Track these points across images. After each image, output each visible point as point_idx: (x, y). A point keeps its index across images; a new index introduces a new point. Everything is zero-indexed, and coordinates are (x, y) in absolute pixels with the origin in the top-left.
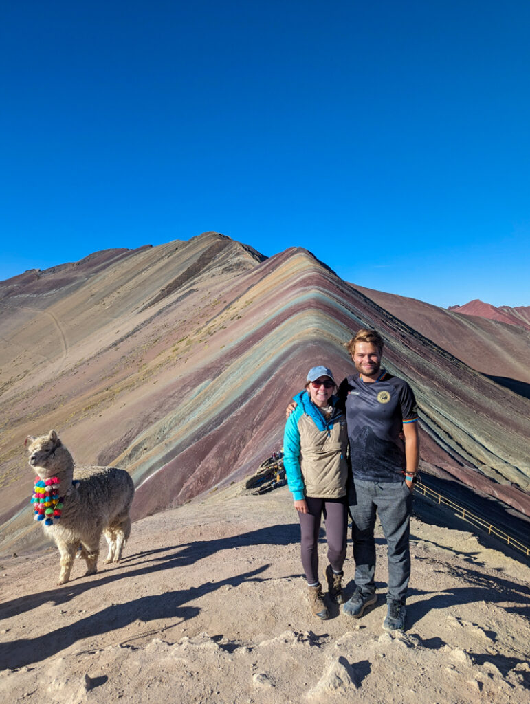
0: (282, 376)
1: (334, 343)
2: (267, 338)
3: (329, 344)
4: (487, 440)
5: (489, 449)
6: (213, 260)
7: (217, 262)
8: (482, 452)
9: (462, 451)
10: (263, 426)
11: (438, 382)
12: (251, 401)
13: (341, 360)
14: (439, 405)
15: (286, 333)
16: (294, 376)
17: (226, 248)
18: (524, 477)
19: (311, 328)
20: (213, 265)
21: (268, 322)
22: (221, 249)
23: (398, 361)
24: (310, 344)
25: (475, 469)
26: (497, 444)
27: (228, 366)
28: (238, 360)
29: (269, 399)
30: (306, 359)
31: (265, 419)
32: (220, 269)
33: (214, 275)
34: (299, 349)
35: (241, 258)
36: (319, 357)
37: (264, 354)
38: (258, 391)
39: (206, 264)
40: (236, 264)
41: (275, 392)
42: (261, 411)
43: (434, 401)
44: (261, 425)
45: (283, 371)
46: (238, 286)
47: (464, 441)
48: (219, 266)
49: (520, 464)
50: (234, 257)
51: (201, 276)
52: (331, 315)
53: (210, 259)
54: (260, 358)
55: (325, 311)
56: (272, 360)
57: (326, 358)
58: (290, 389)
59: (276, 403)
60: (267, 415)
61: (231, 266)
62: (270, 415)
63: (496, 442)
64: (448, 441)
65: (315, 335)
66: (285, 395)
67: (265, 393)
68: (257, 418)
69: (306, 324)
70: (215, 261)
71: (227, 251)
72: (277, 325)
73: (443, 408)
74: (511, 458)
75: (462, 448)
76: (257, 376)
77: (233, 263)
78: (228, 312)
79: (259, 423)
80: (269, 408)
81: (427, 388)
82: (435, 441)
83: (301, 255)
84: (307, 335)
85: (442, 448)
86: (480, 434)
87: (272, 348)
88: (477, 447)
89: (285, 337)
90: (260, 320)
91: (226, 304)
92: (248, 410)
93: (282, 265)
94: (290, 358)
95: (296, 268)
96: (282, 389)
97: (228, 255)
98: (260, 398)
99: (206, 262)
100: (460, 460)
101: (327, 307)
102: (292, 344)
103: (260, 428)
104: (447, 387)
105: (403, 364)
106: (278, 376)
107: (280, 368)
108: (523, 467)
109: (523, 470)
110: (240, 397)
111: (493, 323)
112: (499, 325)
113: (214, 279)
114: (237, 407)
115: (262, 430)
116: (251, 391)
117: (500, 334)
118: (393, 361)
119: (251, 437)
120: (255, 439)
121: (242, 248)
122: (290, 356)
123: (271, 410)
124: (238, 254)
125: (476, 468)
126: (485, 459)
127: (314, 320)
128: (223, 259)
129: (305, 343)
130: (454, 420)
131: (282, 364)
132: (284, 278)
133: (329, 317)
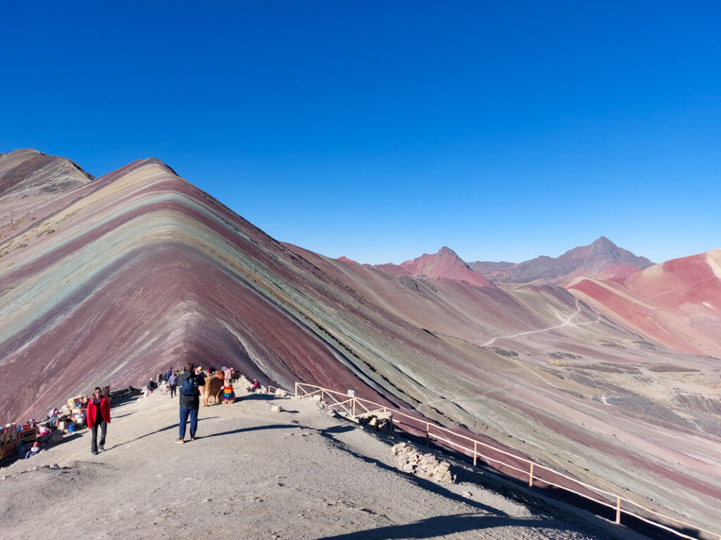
0: (108, 294)
1: (202, 249)
2: (90, 247)
3: (193, 249)
4: (414, 370)
5: (419, 382)
6: (28, 178)
7: (35, 180)
8: (414, 386)
9: (391, 387)
10: (62, 377)
11: (343, 305)
12: (42, 338)
13: (213, 270)
14: (349, 330)
15: (121, 238)
16: (130, 293)
17: (49, 165)
18: (467, 415)
19: (163, 230)
20: (27, 184)
21: (95, 229)
22: (40, 166)
23: (291, 279)
24: (162, 248)
25: (413, 410)
26: (426, 375)
27: (12, 288)
28: (31, 280)
29: (79, 331)
30: (153, 268)
31: (67, 364)
32: (38, 188)
33: (27, 196)
34: (143, 254)
35: (71, 178)
36: (177, 264)
37: (79, 267)
38: (60, 320)
39: (15, 183)
40: (62, 184)
41: (93, 320)
42: (62, 352)
43: (342, 324)
44: (59, 376)
45: (110, 287)
46: (57, 201)
47: (389, 373)
48: (36, 185)
49: (457, 398)
50: (60, 176)
51: (5, 197)
52: (196, 219)
53: (23, 177)
54: (73, 272)
55: (187, 214)
56: (92, 273)
57: (188, 265)
58: (122, 312)
59: (93, 336)
60: (73, 358)
61: (53, 186)
62: (79, 357)
63: (425, 373)
64: (371, 374)
65: (170, 237)
66: (111, 322)
67: (72, 322)
68: (51, 364)
69: (158, 226)
70: (29, 180)
71: (49, 168)
72: (109, 230)
73: (355, 334)
74: (445, 391)
75: (391, 384)
76: (60, 297)
77: (58, 183)
78: (36, 229)
79: (53, 373)
80: (77, 345)
81: (332, 309)
82: (356, 376)
83: (154, 167)
84: (155, 237)
85: (368, 385)
86: (405, 364)
87: (95, 257)
88: (406, 380)
89: (120, 242)
90: (82, 228)
91: (34, 221)
92: (33, 352)
93: (126, 176)
94: (126, 267)
95: (146, 178)
96: (107, 314)
97: (50, 173)
98: (62, 331)
99: (15, 180)
100: (392, 399)
101: (189, 210)
102: (130, 250)
103: (54, 381)
104: (353, 311)
105: (298, 282)
106: (100, 295)
107: (106, 283)
108: (462, 401)
109: (462, 405)
110: (21, 333)
111: (366, 269)
112: (372, 272)
113: (26, 200)
114: (11, 349)
115: (58, 386)
116: (46, 321)
117: (373, 280)
118: (285, 278)
119: (34, 399)
120: (42, 402)
121: (72, 166)
122: (126, 266)
123: (81, 349)
124: (66, 173)
125: (414, 408)
126: (418, 395)
127: (170, 221)
128: (42, 177)
129: (152, 247)
130: (371, 347)
131: (111, 276)
132: (129, 187)
133: (193, 221)
